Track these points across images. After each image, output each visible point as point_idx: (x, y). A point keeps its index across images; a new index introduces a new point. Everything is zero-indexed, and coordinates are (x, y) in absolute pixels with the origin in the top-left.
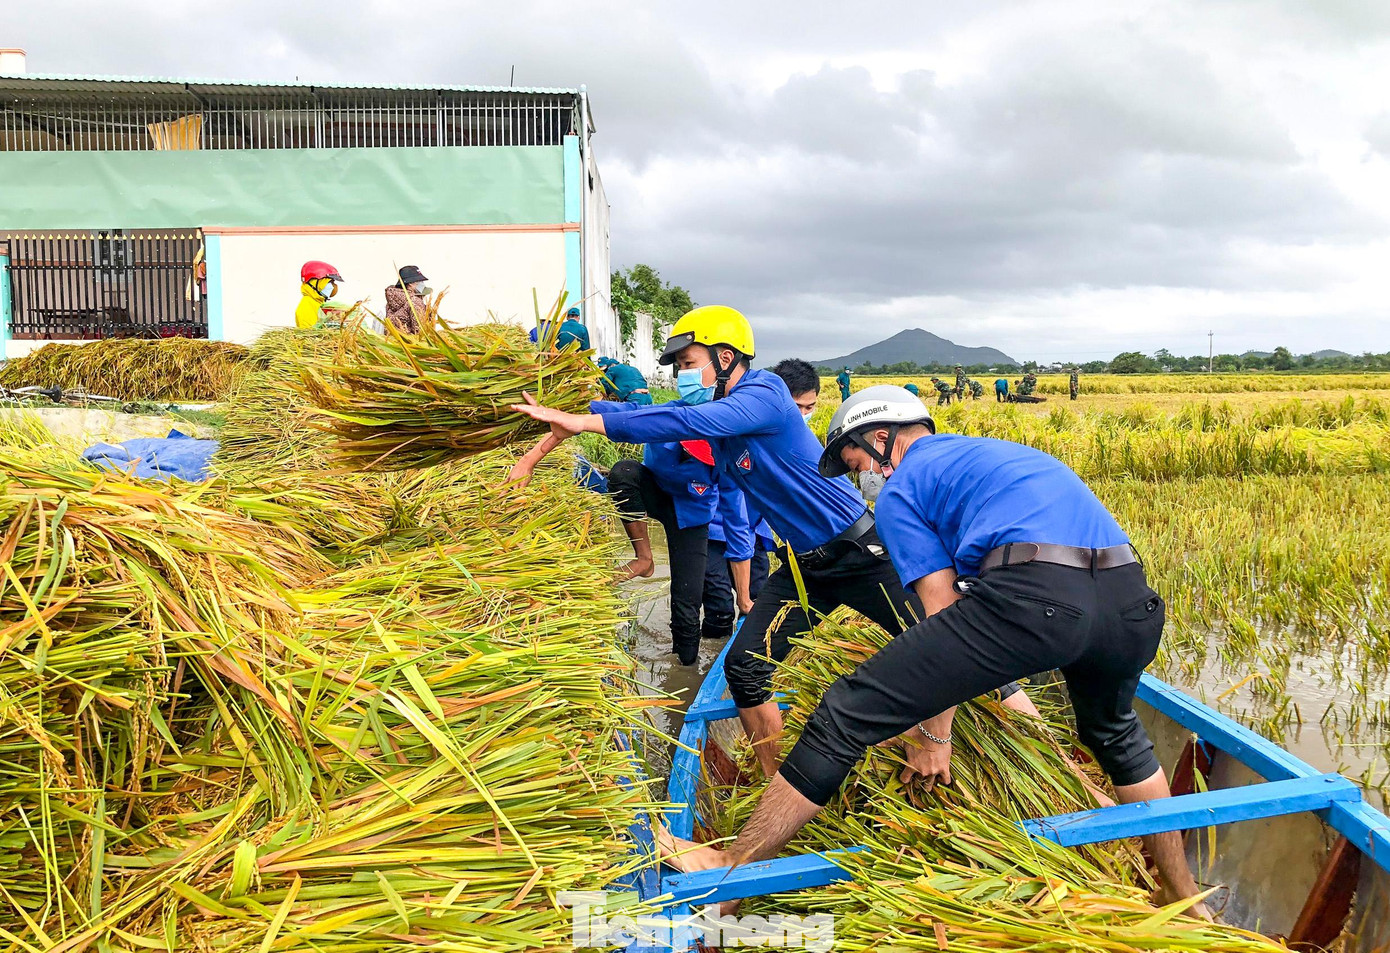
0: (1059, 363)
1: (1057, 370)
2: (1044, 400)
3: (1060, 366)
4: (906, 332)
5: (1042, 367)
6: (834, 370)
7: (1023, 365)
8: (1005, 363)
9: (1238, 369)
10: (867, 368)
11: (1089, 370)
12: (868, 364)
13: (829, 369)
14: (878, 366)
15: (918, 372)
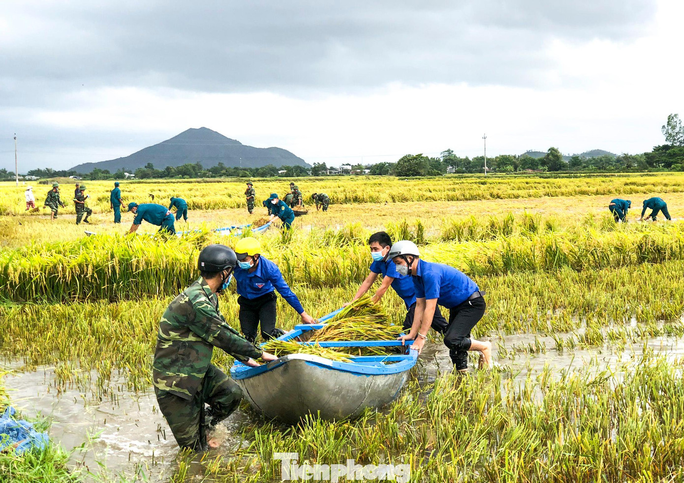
0: (348, 164)
1: (346, 172)
2: (305, 213)
3: (349, 168)
4: (191, 131)
5: (332, 168)
6: (113, 173)
7: (313, 166)
8: (292, 165)
9: (515, 169)
10: (149, 171)
11: (378, 171)
12: (149, 166)
13: (107, 172)
14: (161, 169)
15: (204, 175)
